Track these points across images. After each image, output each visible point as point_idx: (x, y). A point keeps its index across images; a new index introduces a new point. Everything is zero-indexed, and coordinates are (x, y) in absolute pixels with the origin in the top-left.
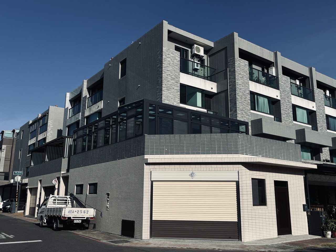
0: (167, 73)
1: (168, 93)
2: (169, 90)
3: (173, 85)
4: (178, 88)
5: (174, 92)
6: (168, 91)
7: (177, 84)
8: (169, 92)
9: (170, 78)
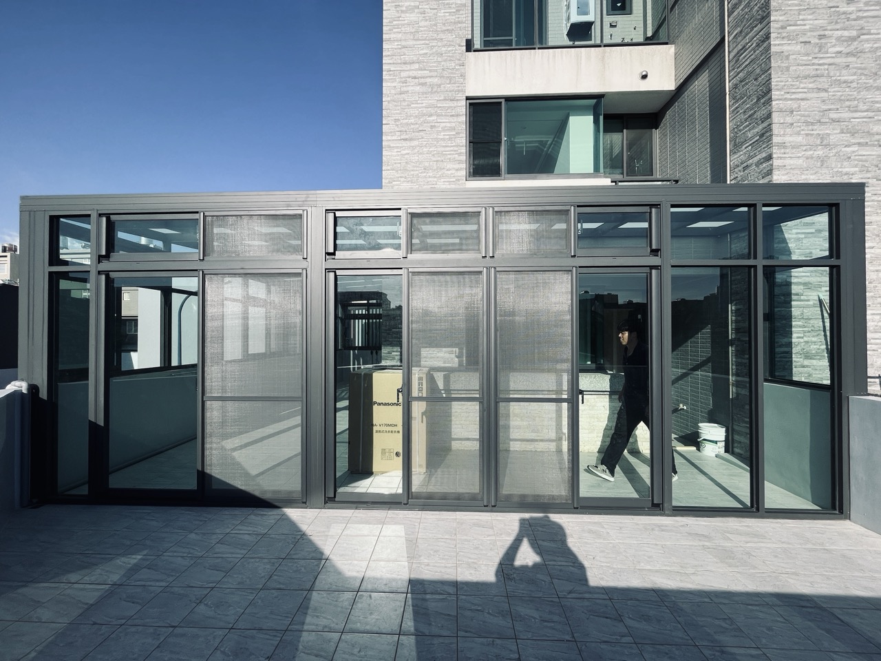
0: (403, 74)
1: (406, 152)
2: (411, 139)
3: (431, 115)
4: (455, 119)
5: (437, 140)
6: (408, 144)
7: (455, 104)
8: (413, 148)
9: (418, 88)
